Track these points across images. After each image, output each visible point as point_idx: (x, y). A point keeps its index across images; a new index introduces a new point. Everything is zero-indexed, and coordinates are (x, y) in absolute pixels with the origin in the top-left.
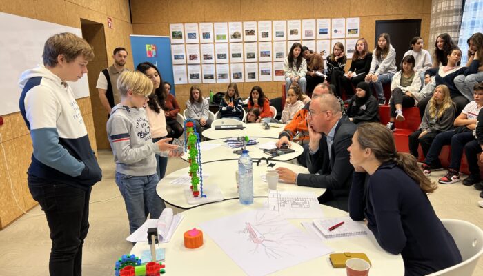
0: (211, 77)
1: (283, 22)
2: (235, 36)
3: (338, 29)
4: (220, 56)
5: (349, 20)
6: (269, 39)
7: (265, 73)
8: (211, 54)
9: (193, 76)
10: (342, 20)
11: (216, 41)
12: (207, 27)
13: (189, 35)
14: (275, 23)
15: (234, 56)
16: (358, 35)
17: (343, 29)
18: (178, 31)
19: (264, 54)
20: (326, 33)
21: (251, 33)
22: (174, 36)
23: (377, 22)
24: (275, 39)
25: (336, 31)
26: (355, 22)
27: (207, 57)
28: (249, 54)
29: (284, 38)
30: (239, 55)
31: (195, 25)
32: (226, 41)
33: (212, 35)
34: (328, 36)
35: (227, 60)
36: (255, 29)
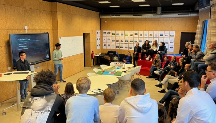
0: (123, 47)
1: (148, 31)
2: (131, 35)
4: (126, 41)
5: (171, 32)
6: (142, 36)
8: (123, 40)
9: (117, 47)
10: (168, 32)
11: (125, 36)
12: (122, 32)
13: (117, 34)
14: (145, 31)
15: (130, 41)
16: (174, 37)
17: (169, 35)
18: (114, 33)
19: (140, 41)
20: (162, 36)
21: (136, 34)
22: (112, 34)
23: (182, 33)
24: (144, 37)
25: (166, 35)
26: (173, 33)
27: (122, 41)
28: (135, 41)
30: (132, 41)
31: (119, 31)
32: (128, 36)
33: (124, 35)
34: (163, 37)
35: (128, 43)
36: (138, 33)
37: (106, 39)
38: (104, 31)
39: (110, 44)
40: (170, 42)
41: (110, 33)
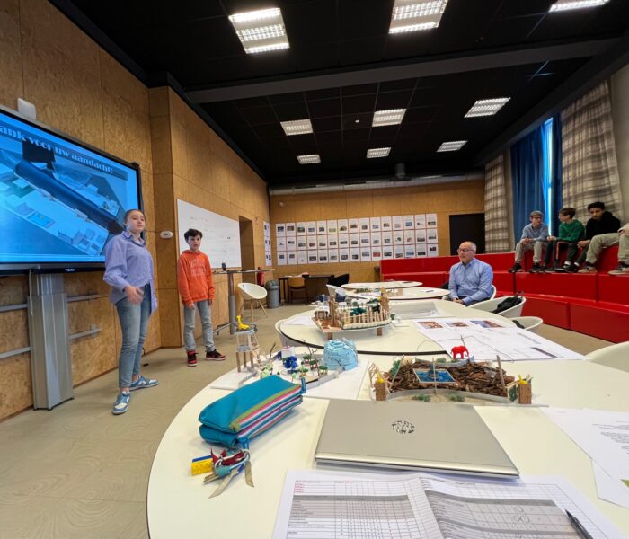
0: (325, 258)
1: (378, 218)
2: (342, 229)
3: (420, 222)
4: (331, 244)
5: (428, 216)
6: (368, 230)
7: (364, 255)
8: (325, 241)
9: (311, 258)
10: (423, 216)
11: (329, 233)
12: (322, 224)
13: (309, 229)
14: (372, 219)
15: (342, 243)
16: (436, 226)
17: (424, 222)
18: (301, 227)
19: (364, 241)
20: (411, 225)
21: (354, 226)
22: (299, 231)
23: (451, 217)
24: (373, 230)
25: (418, 224)
26: (433, 217)
27: (322, 244)
28: (353, 242)
29: (379, 230)
30: (346, 242)
31: (314, 222)
32: (336, 233)
33: (326, 229)
34: (412, 227)
35: (336, 246)
36: (357, 223)
37: (284, 243)
38: (278, 225)
39: (295, 253)
40: (430, 238)
41: (292, 228)
